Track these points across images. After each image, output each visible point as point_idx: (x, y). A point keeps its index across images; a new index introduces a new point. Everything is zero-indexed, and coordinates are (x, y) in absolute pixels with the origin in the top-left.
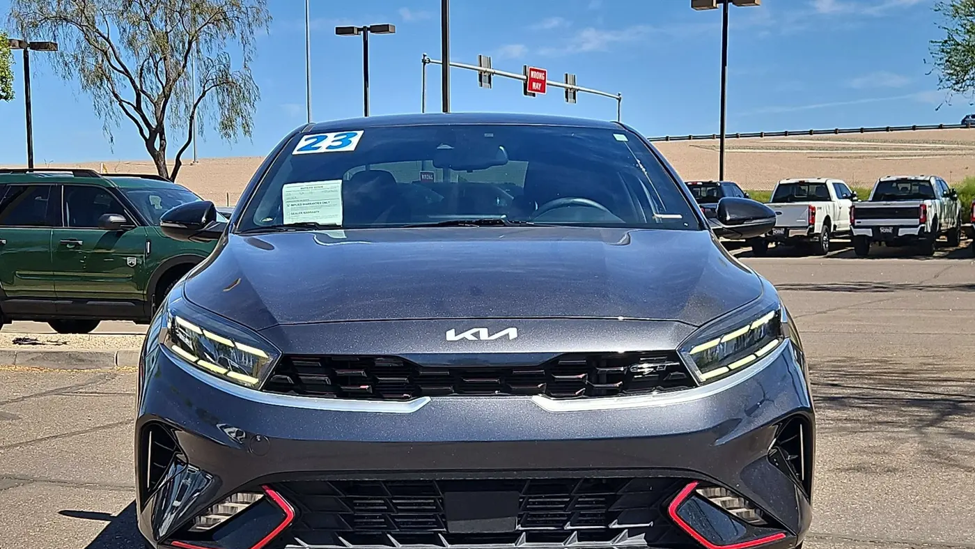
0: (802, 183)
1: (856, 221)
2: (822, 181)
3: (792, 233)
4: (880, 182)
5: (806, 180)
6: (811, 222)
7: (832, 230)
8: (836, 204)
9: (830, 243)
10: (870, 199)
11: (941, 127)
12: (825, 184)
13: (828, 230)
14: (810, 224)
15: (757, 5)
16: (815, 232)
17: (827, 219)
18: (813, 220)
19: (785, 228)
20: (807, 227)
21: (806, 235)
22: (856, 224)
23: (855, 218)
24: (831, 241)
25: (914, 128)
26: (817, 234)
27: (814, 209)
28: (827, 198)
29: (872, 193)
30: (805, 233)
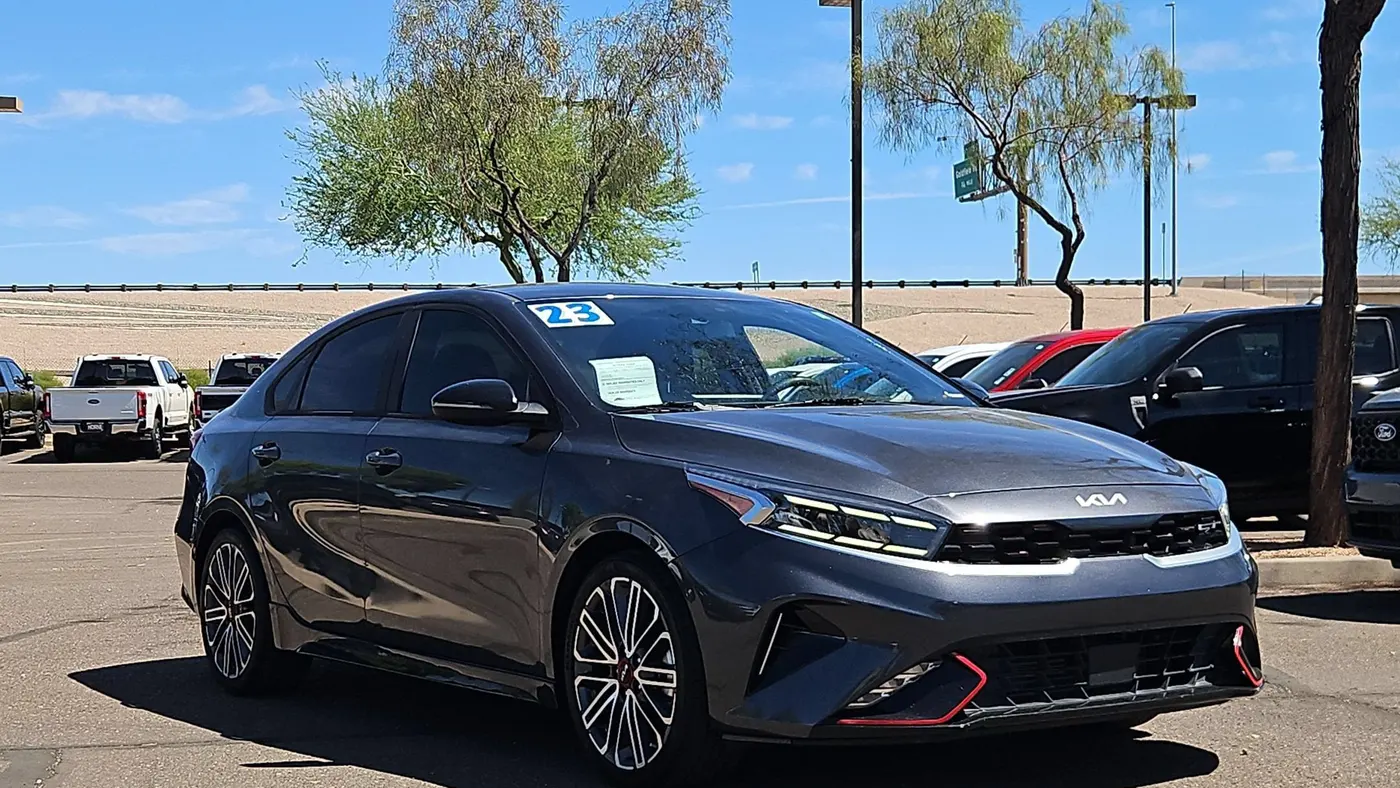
0: (116, 361)
1: (204, 412)
2: (145, 358)
3: (116, 429)
4: (224, 361)
5: (122, 357)
6: (141, 413)
7: (164, 425)
8: (165, 389)
9: (163, 443)
10: (212, 383)
11: (195, 288)
12: (148, 362)
13: (159, 425)
14: (140, 417)
15: (19, 111)
16: (147, 426)
17: (159, 413)
18: (144, 410)
19: (106, 421)
20: (136, 421)
21: (136, 431)
22: (204, 416)
23: (202, 409)
24: (164, 439)
25: (159, 288)
26: (149, 429)
27: (143, 395)
28: (154, 382)
29: (214, 376)
30: (134, 428)
